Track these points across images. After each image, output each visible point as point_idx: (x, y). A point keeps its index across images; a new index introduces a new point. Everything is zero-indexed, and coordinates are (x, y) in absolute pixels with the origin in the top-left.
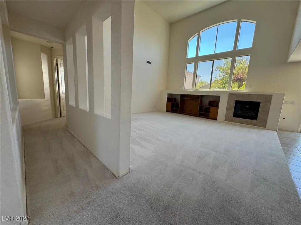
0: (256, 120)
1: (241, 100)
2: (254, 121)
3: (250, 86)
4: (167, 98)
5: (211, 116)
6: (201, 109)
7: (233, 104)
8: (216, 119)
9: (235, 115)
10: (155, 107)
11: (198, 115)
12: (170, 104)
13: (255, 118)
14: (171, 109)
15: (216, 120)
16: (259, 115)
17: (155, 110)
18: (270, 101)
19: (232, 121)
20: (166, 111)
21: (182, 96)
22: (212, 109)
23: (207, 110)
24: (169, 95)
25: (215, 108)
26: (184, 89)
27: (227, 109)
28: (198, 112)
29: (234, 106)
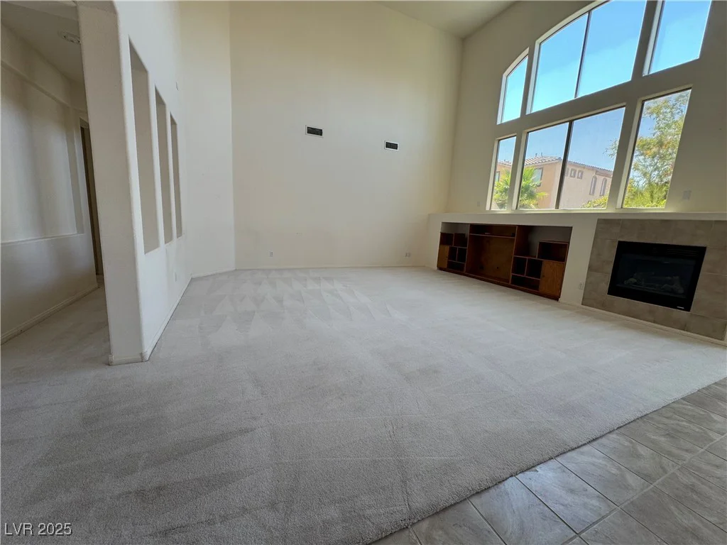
0: (688, 309)
1: (634, 239)
2: (678, 313)
3: (687, 195)
4: (443, 235)
5: (542, 288)
6: (518, 266)
7: (610, 255)
8: (556, 298)
9: (615, 289)
10: (408, 255)
11: (510, 282)
12: (447, 248)
13: (684, 301)
14: (448, 262)
15: (558, 300)
16: (699, 294)
17: (407, 263)
19: (604, 306)
20: (436, 268)
21: (475, 228)
22: (548, 266)
23: (536, 269)
24: (446, 225)
25: (555, 264)
26: (488, 208)
27: (590, 268)
28: (511, 274)
29: (613, 259)
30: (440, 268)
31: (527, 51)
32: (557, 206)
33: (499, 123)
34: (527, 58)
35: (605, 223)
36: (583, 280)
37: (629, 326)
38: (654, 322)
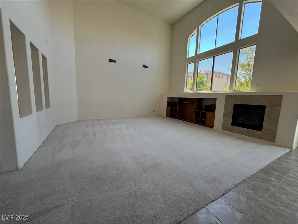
0: (261, 130)
1: (240, 103)
2: (258, 132)
3: (258, 85)
4: (167, 102)
5: (207, 123)
6: (197, 114)
8: (212, 127)
9: (234, 123)
10: (154, 111)
11: (195, 121)
12: (170, 108)
13: (259, 127)
14: (171, 113)
15: (213, 128)
16: (265, 124)
17: (154, 114)
18: (279, 105)
19: (230, 130)
21: (180, 99)
22: (208, 114)
23: (204, 116)
24: (169, 98)
25: (211, 113)
26: (185, 91)
27: (224, 115)
28: (195, 118)
29: (232, 111)
30: (167, 116)
31: (196, 30)
32: (211, 90)
33: (187, 57)
34: (196, 32)
35: (228, 97)
36: (222, 120)
37: (240, 138)
38: (249, 136)
